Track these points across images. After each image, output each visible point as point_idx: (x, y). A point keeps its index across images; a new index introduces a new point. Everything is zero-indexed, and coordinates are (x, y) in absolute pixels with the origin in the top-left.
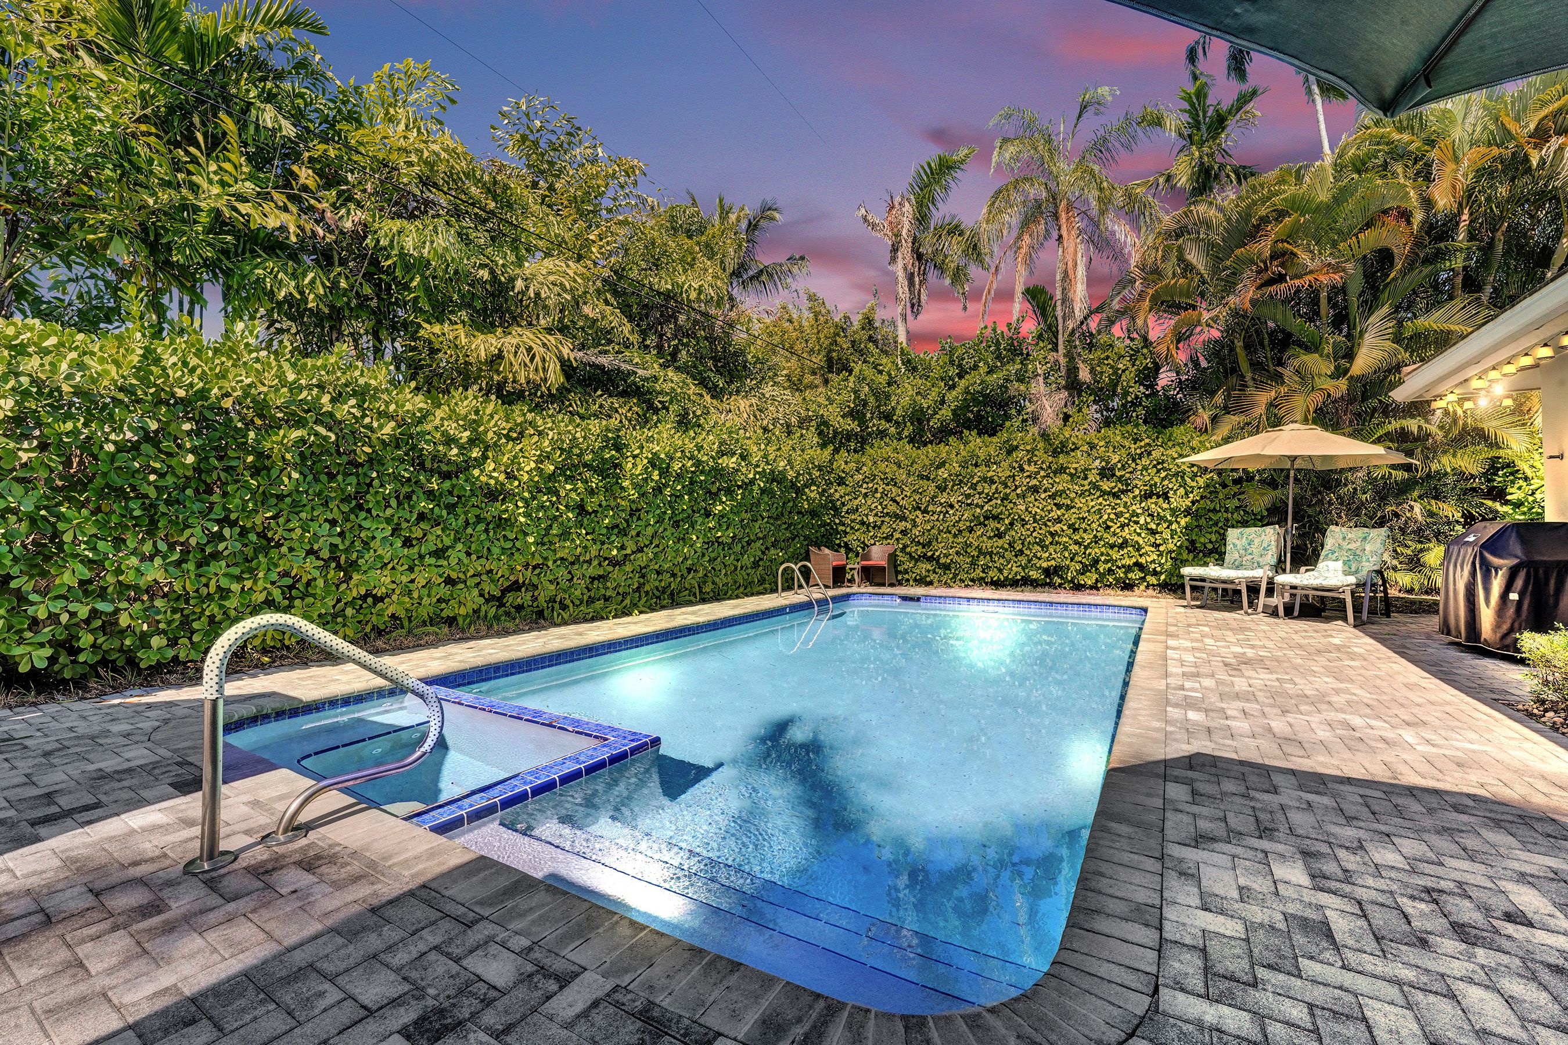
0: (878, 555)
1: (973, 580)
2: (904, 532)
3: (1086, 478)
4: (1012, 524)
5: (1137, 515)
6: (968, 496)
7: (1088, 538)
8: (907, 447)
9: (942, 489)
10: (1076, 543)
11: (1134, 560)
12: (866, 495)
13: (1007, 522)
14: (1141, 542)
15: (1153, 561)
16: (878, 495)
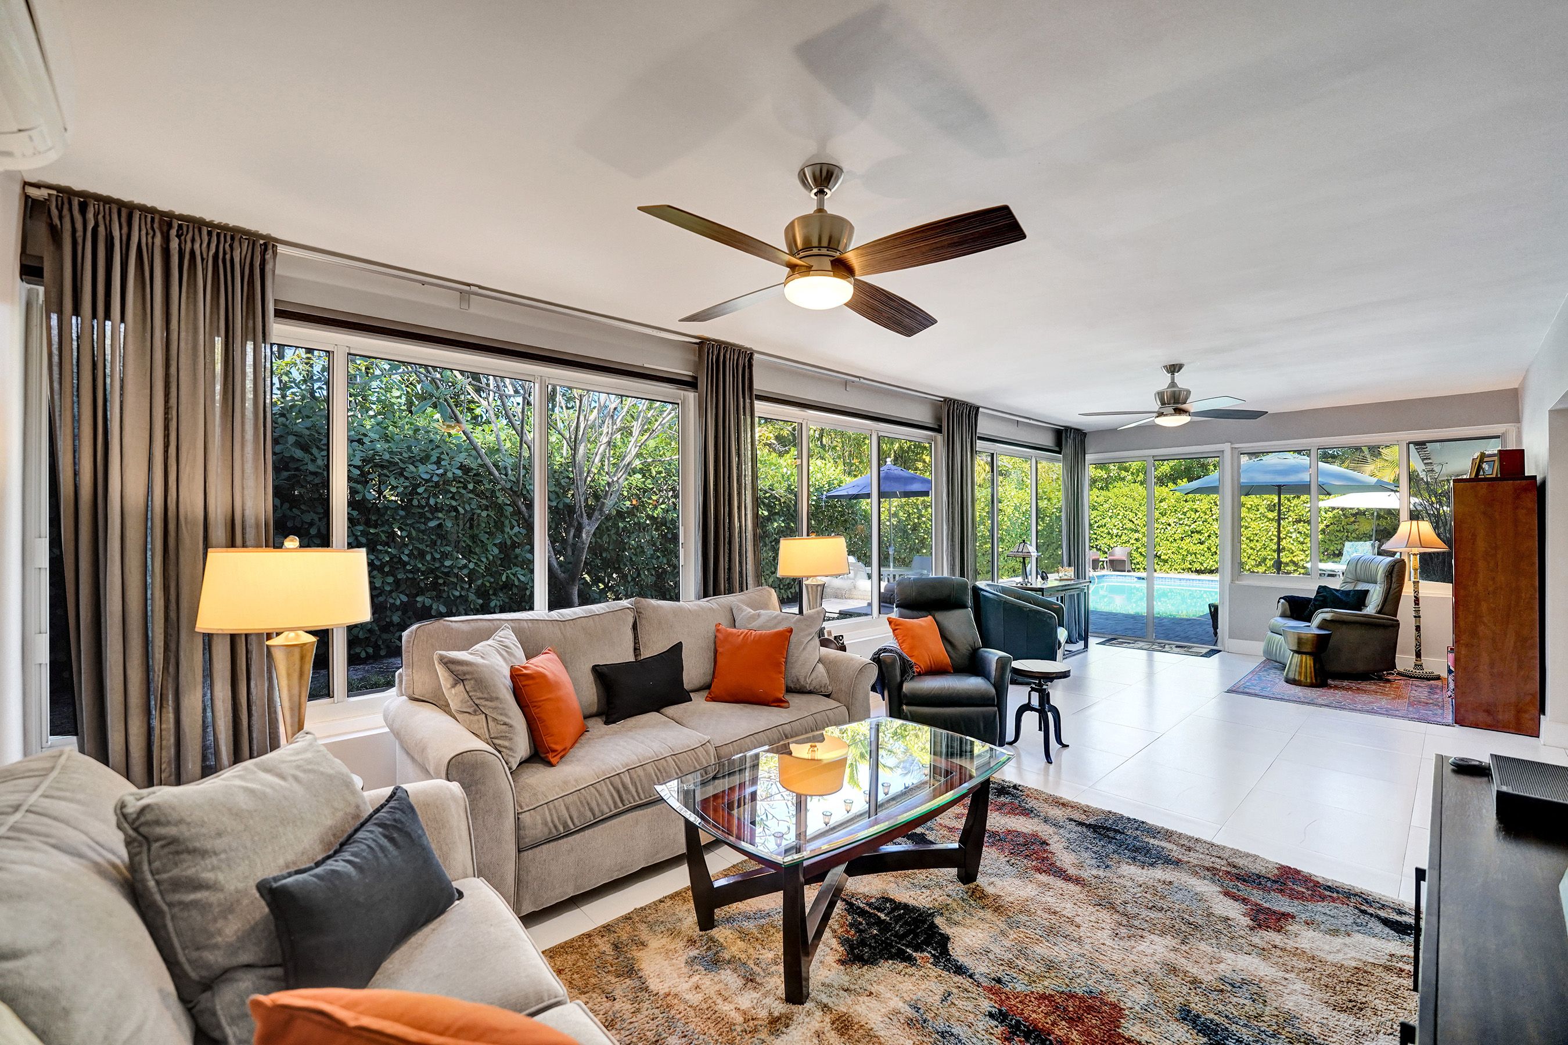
0: (1120, 553)
1: (1183, 570)
2: (1137, 540)
3: (1258, 510)
4: (1209, 536)
5: (1291, 533)
6: (1180, 519)
7: (1259, 545)
8: (1140, 488)
9: (1163, 514)
10: (1252, 548)
11: (1289, 559)
12: (1111, 517)
13: (1206, 535)
14: (1293, 548)
15: (1302, 560)
16: (1120, 517)
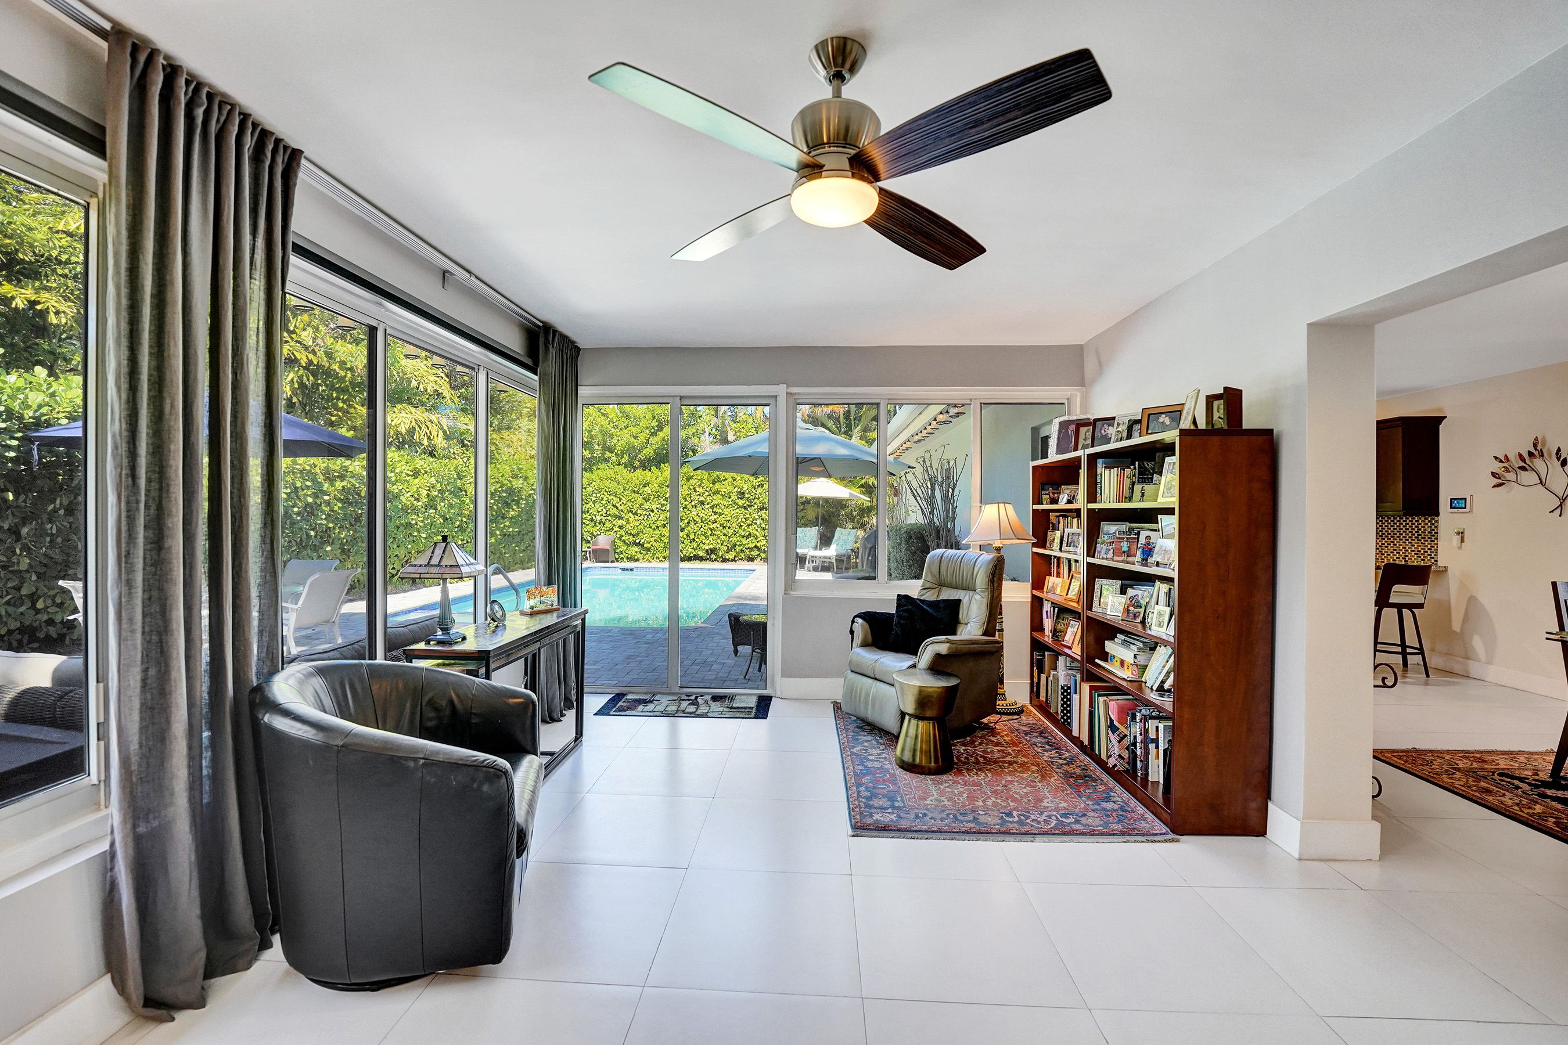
0: (603, 541)
1: (665, 558)
2: (620, 527)
3: (730, 498)
4: (688, 523)
5: (756, 520)
6: (663, 505)
7: (730, 532)
8: (625, 471)
9: (646, 500)
10: (725, 535)
11: (754, 544)
12: (594, 502)
13: (686, 521)
14: (758, 534)
15: (764, 545)
16: (604, 502)
